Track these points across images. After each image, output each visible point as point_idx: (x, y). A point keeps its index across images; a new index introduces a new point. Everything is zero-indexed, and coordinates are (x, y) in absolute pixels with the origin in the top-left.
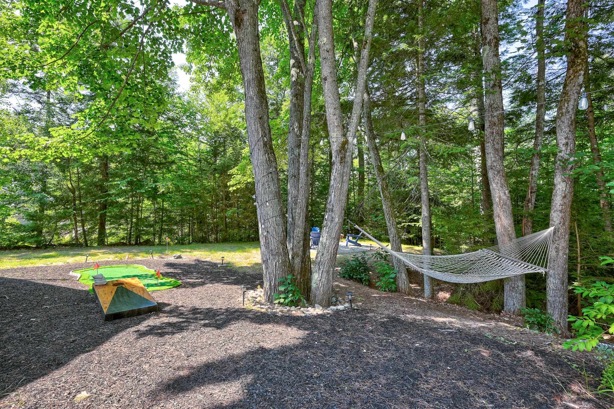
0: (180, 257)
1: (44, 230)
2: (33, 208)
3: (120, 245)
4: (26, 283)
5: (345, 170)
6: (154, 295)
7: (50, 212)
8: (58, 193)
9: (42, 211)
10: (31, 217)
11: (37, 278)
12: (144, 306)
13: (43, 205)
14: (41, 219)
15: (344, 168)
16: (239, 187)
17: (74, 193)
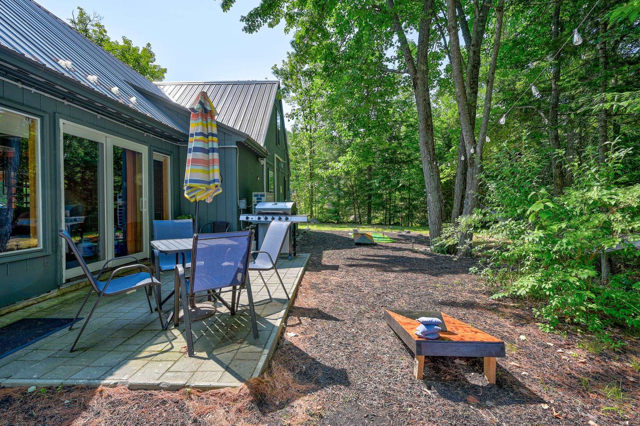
0: (409, 232)
1: (340, 213)
2: (335, 199)
3: (380, 224)
4: (333, 235)
5: (474, 171)
6: (374, 239)
7: (342, 202)
8: (346, 189)
9: (339, 201)
10: (334, 204)
11: (337, 234)
12: (369, 242)
13: (340, 198)
14: (338, 206)
15: (473, 170)
16: (449, 179)
17: (353, 189)
